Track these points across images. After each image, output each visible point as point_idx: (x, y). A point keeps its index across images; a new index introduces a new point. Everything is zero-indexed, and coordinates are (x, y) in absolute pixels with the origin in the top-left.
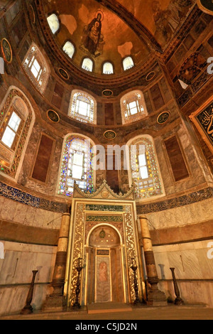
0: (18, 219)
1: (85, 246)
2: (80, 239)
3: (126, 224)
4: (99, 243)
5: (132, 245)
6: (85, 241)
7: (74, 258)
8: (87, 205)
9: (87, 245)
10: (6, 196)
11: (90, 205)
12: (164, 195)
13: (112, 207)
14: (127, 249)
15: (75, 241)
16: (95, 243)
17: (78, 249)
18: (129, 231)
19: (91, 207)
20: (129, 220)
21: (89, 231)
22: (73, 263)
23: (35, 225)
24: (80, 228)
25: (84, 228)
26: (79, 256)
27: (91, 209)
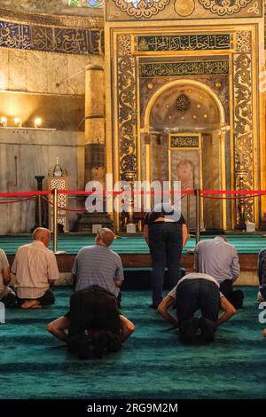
1: (142, 130)
2: (130, 117)
3: (235, 80)
4: (175, 123)
5: (247, 128)
6: (142, 120)
7: (120, 155)
8: (140, 38)
9: (147, 129)
11: (148, 39)
13: (202, 38)
14: (235, 135)
15: (120, 121)
17: (126, 137)
18: (241, 96)
19: (150, 42)
20: (244, 69)
21: (148, 98)
22: (120, 163)
24: (128, 92)
25: (136, 92)
26: (131, 149)
27: (151, 49)
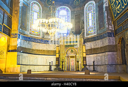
0: (45, 49)
3: (79, 48)
4: (71, 54)
5: (81, 55)
6: (65, 54)
10: (40, 43)
12: (96, 34)
14: (79, 56)
15: (62, 54)
16: (70, 54)
18: (80, 50)
21: (66, 51)
23: (50, 50)
25: (64, 50)
26: (63, 58)
